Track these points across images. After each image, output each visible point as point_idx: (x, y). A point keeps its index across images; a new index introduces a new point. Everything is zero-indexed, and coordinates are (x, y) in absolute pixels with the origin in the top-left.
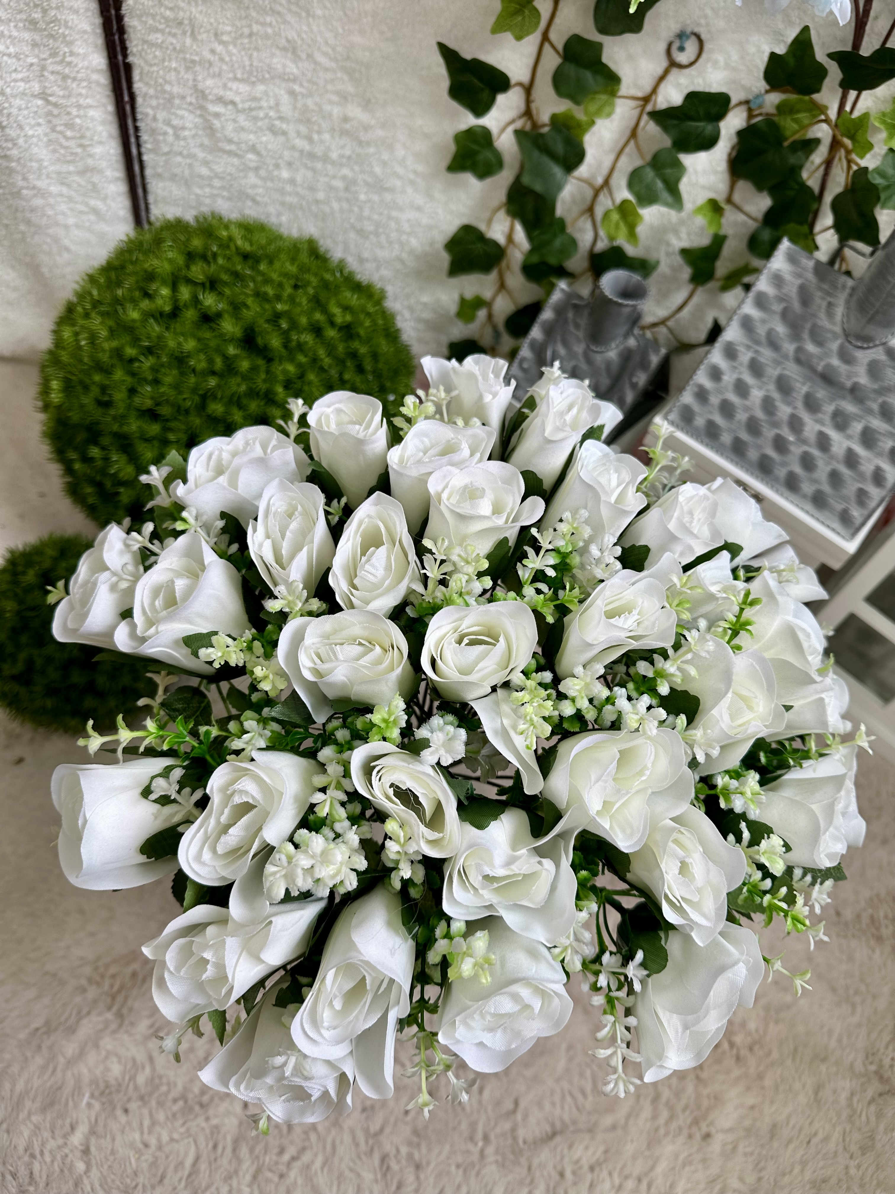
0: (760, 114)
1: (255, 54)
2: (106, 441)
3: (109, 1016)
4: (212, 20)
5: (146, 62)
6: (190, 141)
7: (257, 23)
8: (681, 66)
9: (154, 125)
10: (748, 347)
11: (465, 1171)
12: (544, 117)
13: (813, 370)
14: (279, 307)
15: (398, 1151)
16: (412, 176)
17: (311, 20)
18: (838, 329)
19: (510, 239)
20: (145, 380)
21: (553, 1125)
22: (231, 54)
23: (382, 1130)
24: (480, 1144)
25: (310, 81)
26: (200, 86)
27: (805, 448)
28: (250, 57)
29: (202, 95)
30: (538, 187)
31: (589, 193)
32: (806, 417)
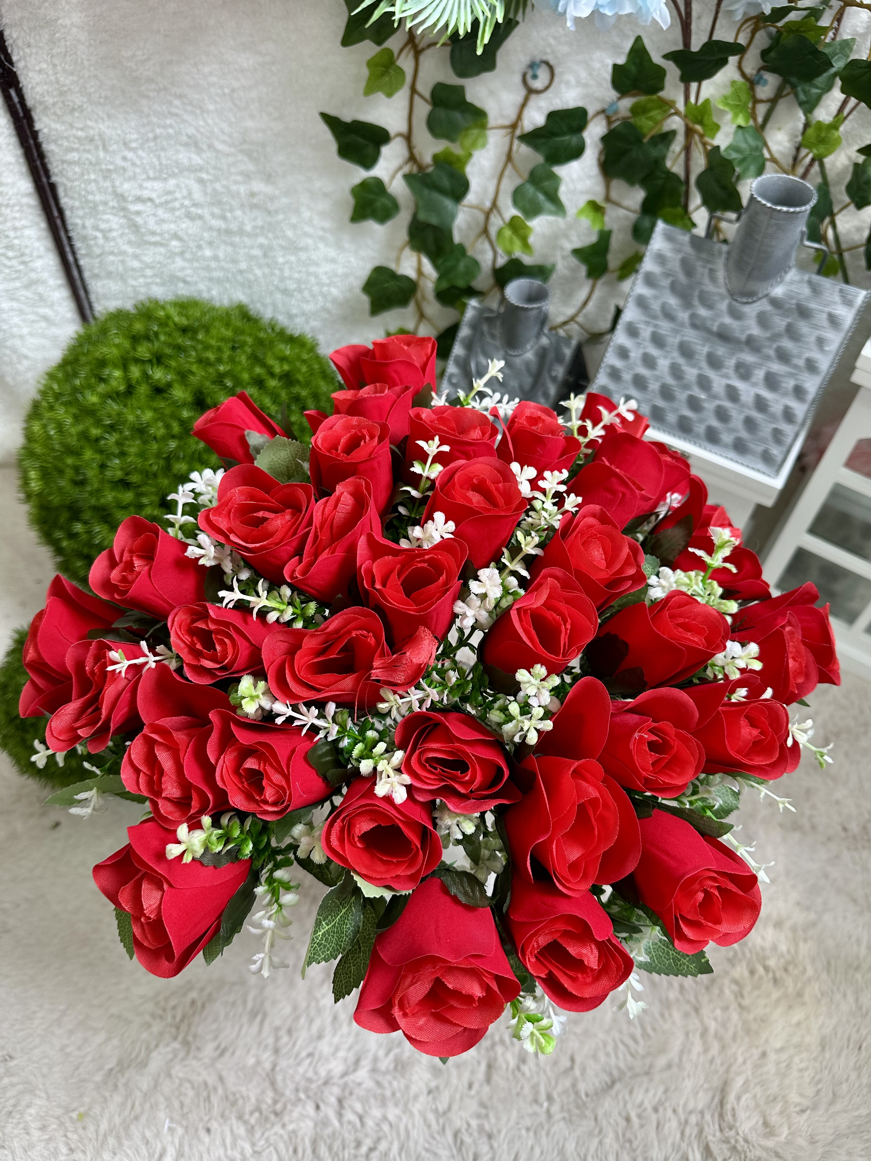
0: (618, 119)
1: (162, 154)
2: (87, 515)
3: (176, 1045)
4: (119, 132)
5: (68, 179)
6: (119, 240)
7: (159, 126)
8: (538, 92)
9: (84, 232)
10: (647, 323)
11: (535, 1133)
12: (427, 159)
13: (709, 331)
14: (222, 368)
15: (469, 1125)
16: (321, 233)
17: (205, 115)
18: (723, 291)
19: (420, 272)
20: (113, 454)
21: (611, 1074)
22: (140, 158)
23: (449, 1108)
24: (546, 1104)
25: (215, 168)
26: (119, 190)
27: (717, 402)
28: (159, 158)
29: (122, 197)
30: (434, 220)
31: (481, 217)
32: (711, 374)
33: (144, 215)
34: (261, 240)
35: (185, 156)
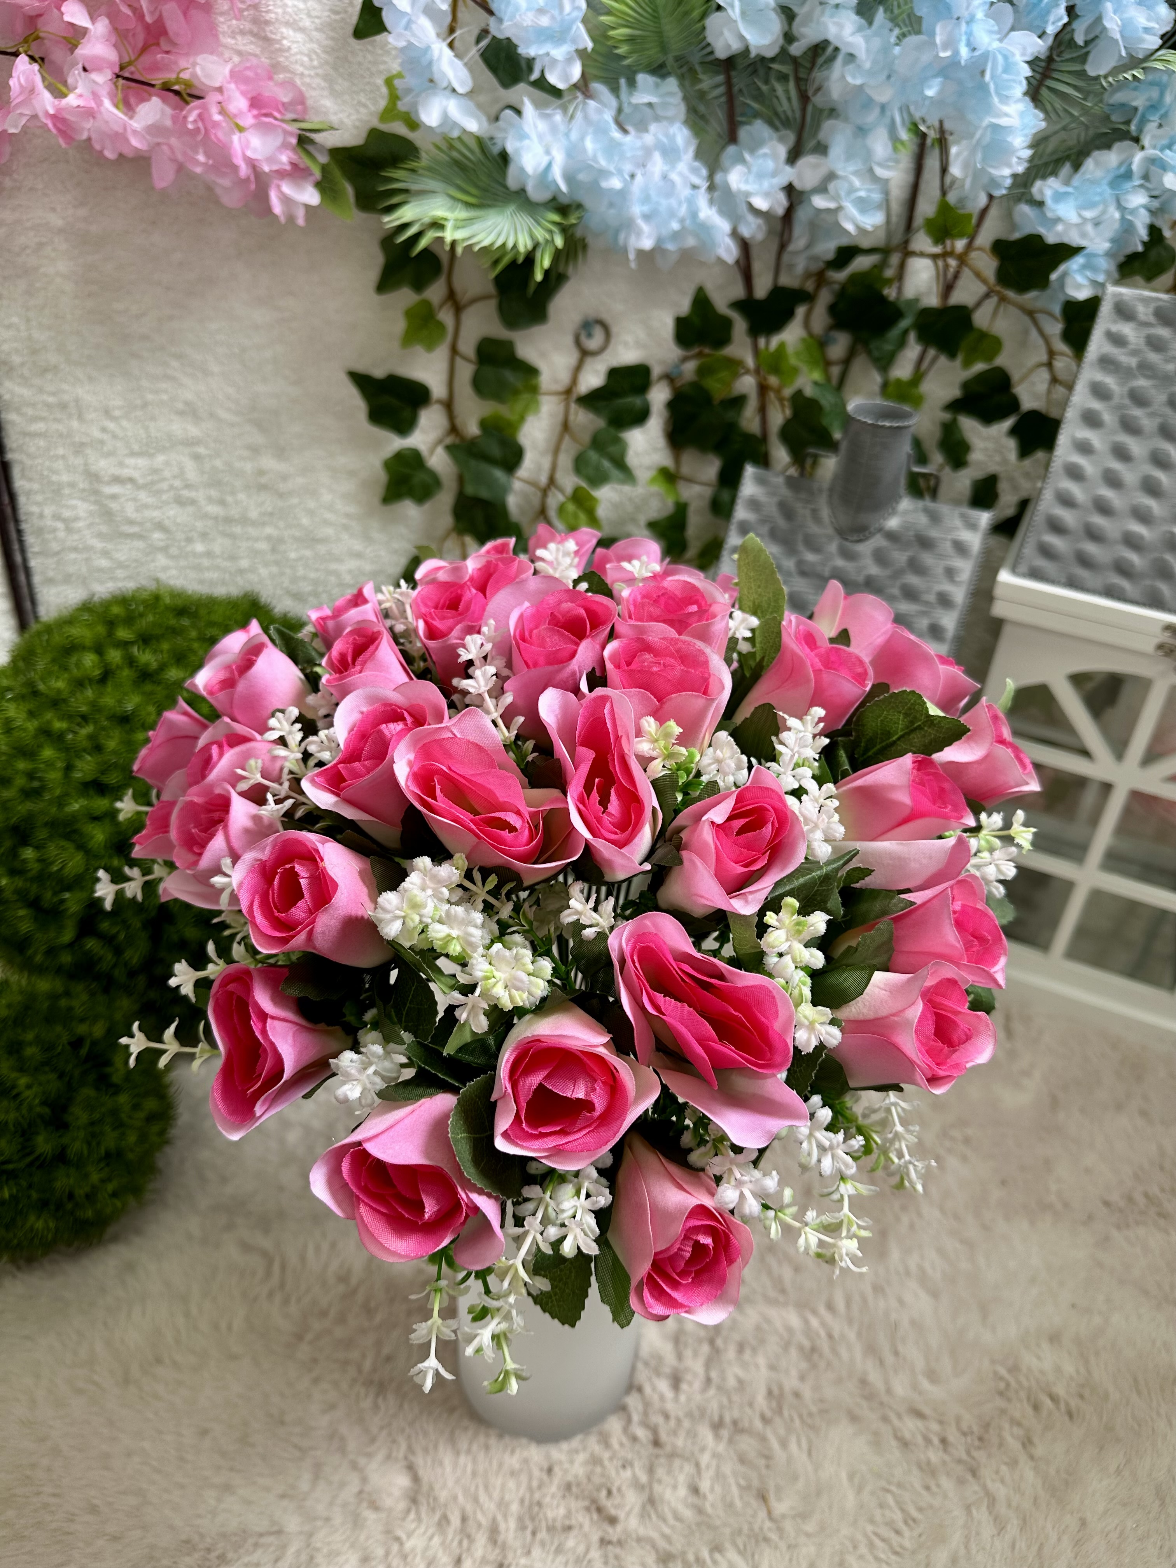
0: (683, 384)
8: (593, 353)
9: (41, 524)
12: (472, 427)
31: (538, 495)
33: (123, 500)
34: (269, 530)
35: (179, 427)
